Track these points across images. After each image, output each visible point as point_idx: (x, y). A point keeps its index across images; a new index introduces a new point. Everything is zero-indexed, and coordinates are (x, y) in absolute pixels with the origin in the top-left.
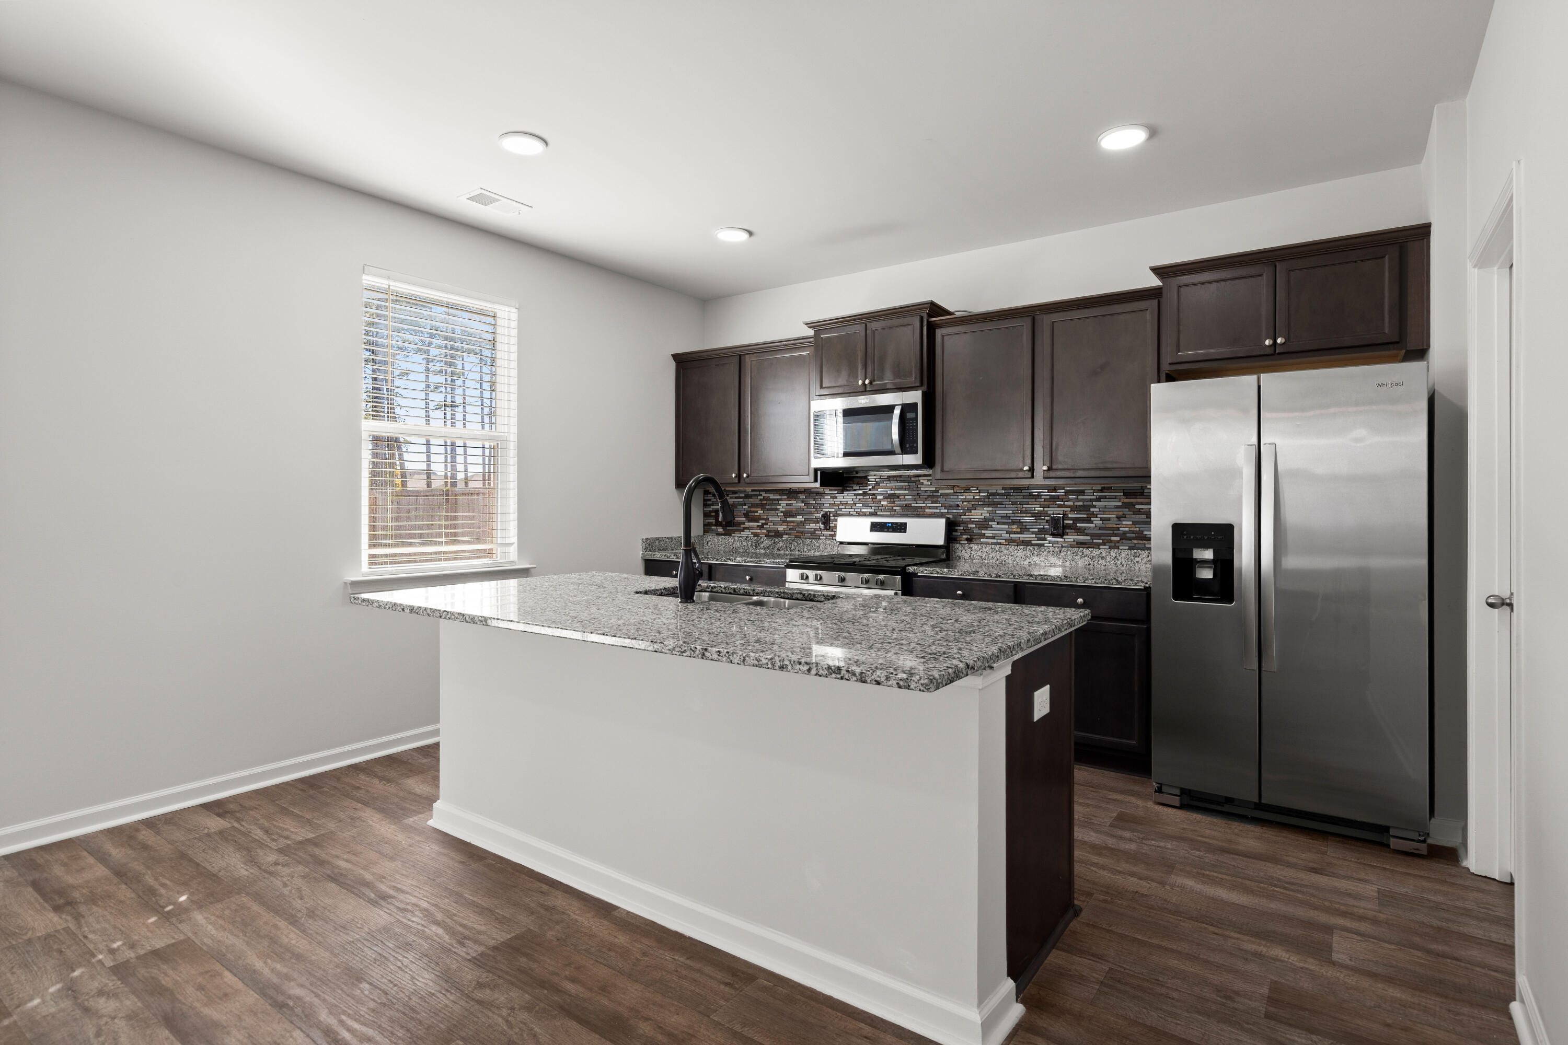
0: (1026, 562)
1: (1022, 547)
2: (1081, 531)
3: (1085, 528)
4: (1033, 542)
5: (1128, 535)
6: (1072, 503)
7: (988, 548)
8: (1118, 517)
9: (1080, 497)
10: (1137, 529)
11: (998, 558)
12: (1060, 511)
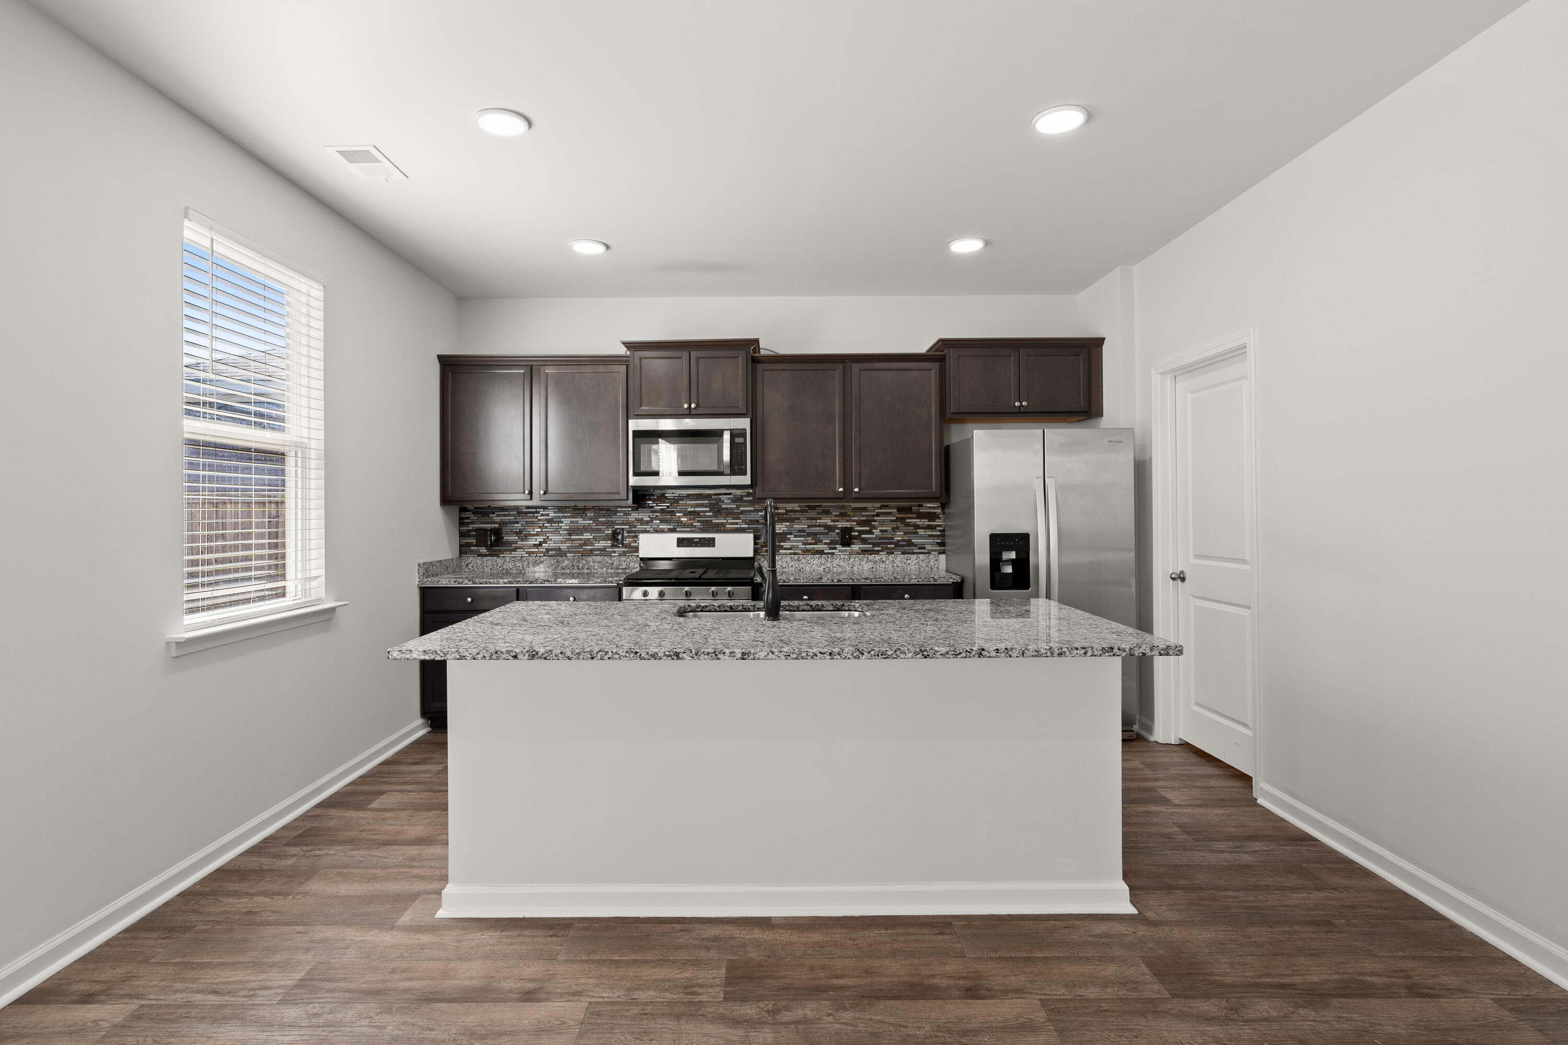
0: (821, 569)
1: (818, 556)
2: (864, 541)
3: (868, 539)
4: (826, 551)
5: (901, 543)
6: (857, 518)
7: (788, 559)
8: (894, 529)
9: (864, 513)
10: (907, 538)
11: (797, 566)
12: (848, 525)
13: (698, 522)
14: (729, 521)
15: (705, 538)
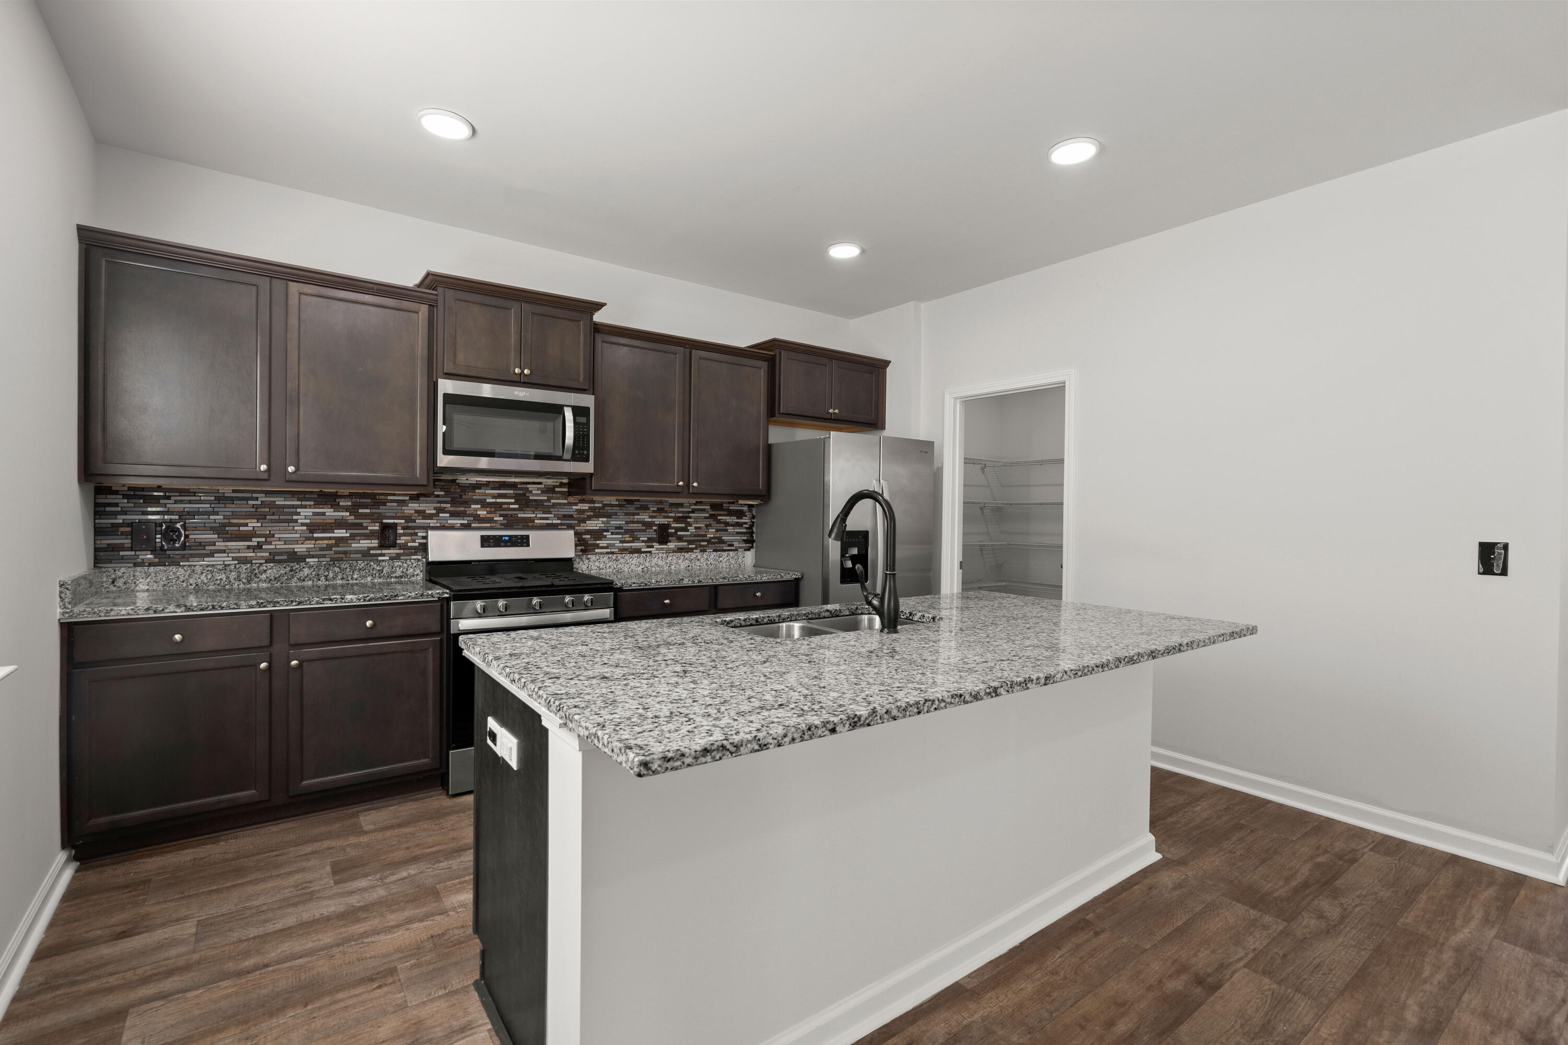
0: (640, 569)
1: (636, 555)
2: (680, 539)
3: (684, 536)
4: (643, 550)
5: (712, 540)
6: (674, 515)
7: (604, 558)
8: (707, 526)
9: (680, 510)
10: (719, 535)
11: (615, 566)
12: (665, 521)
13: (501, 516)
14: (538, 516)
15: (516, 536)
